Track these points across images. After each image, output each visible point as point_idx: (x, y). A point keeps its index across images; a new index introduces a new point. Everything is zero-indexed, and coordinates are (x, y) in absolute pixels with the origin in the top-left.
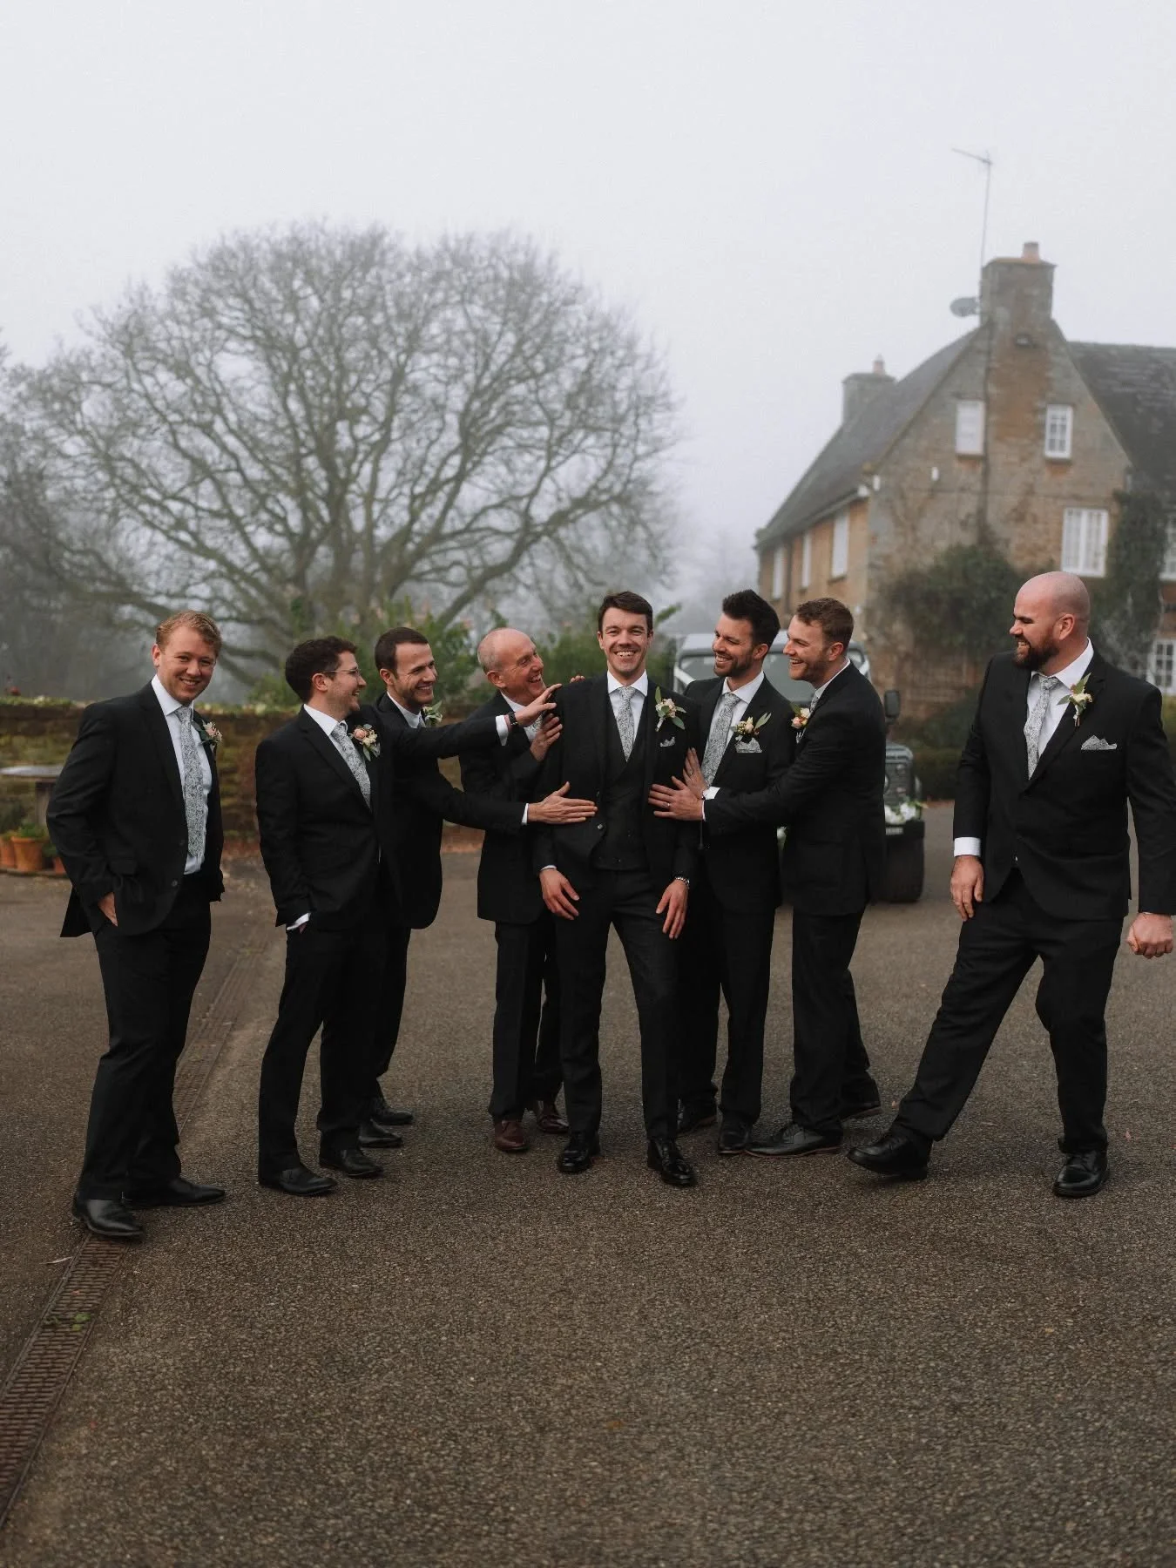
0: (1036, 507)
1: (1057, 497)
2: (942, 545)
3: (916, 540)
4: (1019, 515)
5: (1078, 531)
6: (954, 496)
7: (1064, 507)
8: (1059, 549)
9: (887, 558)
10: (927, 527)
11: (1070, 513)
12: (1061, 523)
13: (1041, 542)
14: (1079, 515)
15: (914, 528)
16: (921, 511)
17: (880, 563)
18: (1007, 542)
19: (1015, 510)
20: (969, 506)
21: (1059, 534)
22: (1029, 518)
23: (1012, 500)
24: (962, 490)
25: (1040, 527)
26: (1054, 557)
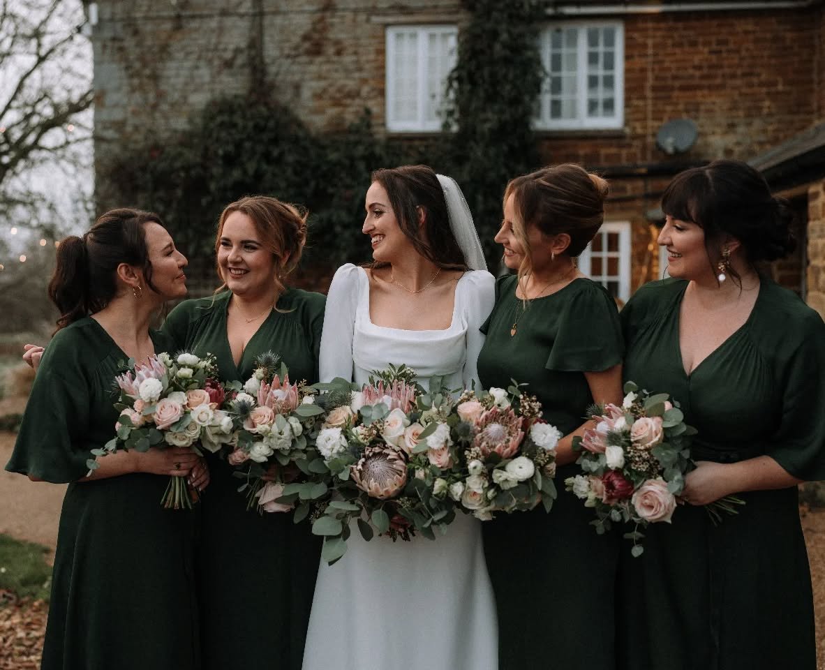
0: (339, 31)
1: (373, 11)
2: (199, 100)
3: (161, 95)
4: (315, 45)
5: (414, 61)
6: (213, 23)
7: (387, 25)
8: (382, 93)
9: (119, 125)
10: (176, 73)
11: (399, 36)
12: (382, 52)
13: (351, 84)
14: (414, 36)
15: (155, 78)
16: (164, 51)
17: (110, 134)
18: (297, 87)
19: (306, 38)
20: (236, 36)
21: (381, 68)
22: (331, 50)
23: (302, 22)
24: (224, 13)
25: (348, 59)
26: (373, 105)
